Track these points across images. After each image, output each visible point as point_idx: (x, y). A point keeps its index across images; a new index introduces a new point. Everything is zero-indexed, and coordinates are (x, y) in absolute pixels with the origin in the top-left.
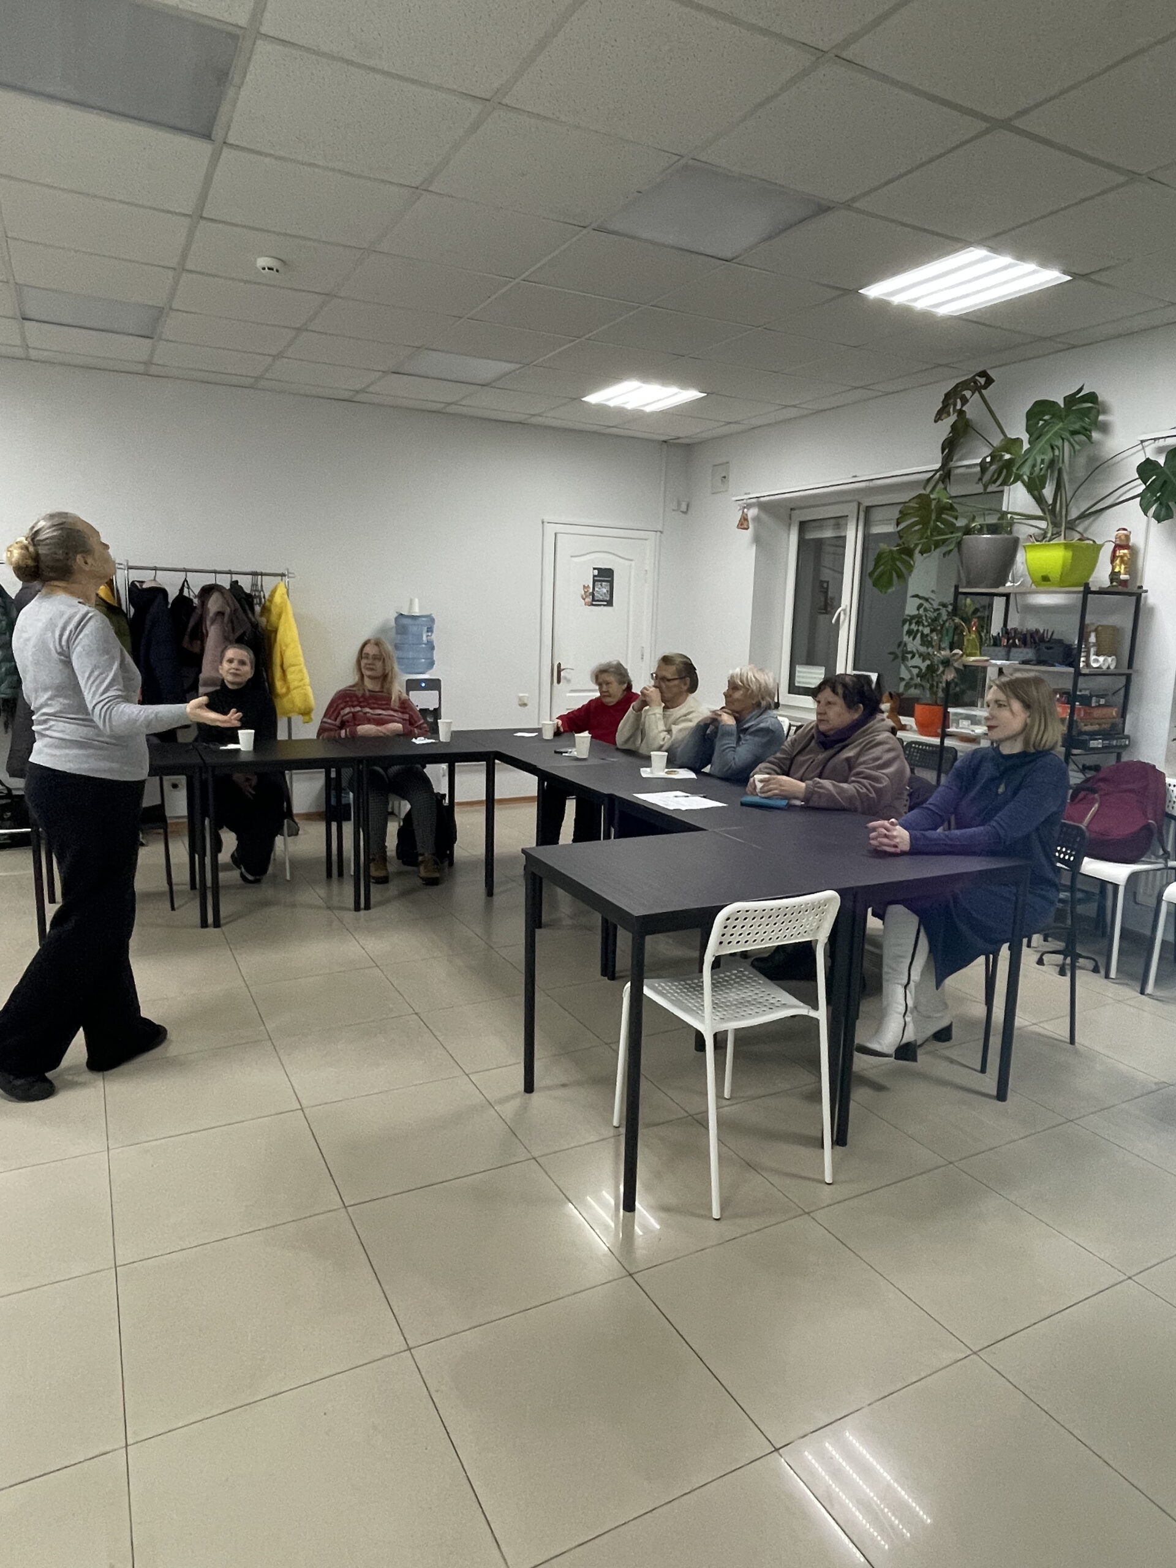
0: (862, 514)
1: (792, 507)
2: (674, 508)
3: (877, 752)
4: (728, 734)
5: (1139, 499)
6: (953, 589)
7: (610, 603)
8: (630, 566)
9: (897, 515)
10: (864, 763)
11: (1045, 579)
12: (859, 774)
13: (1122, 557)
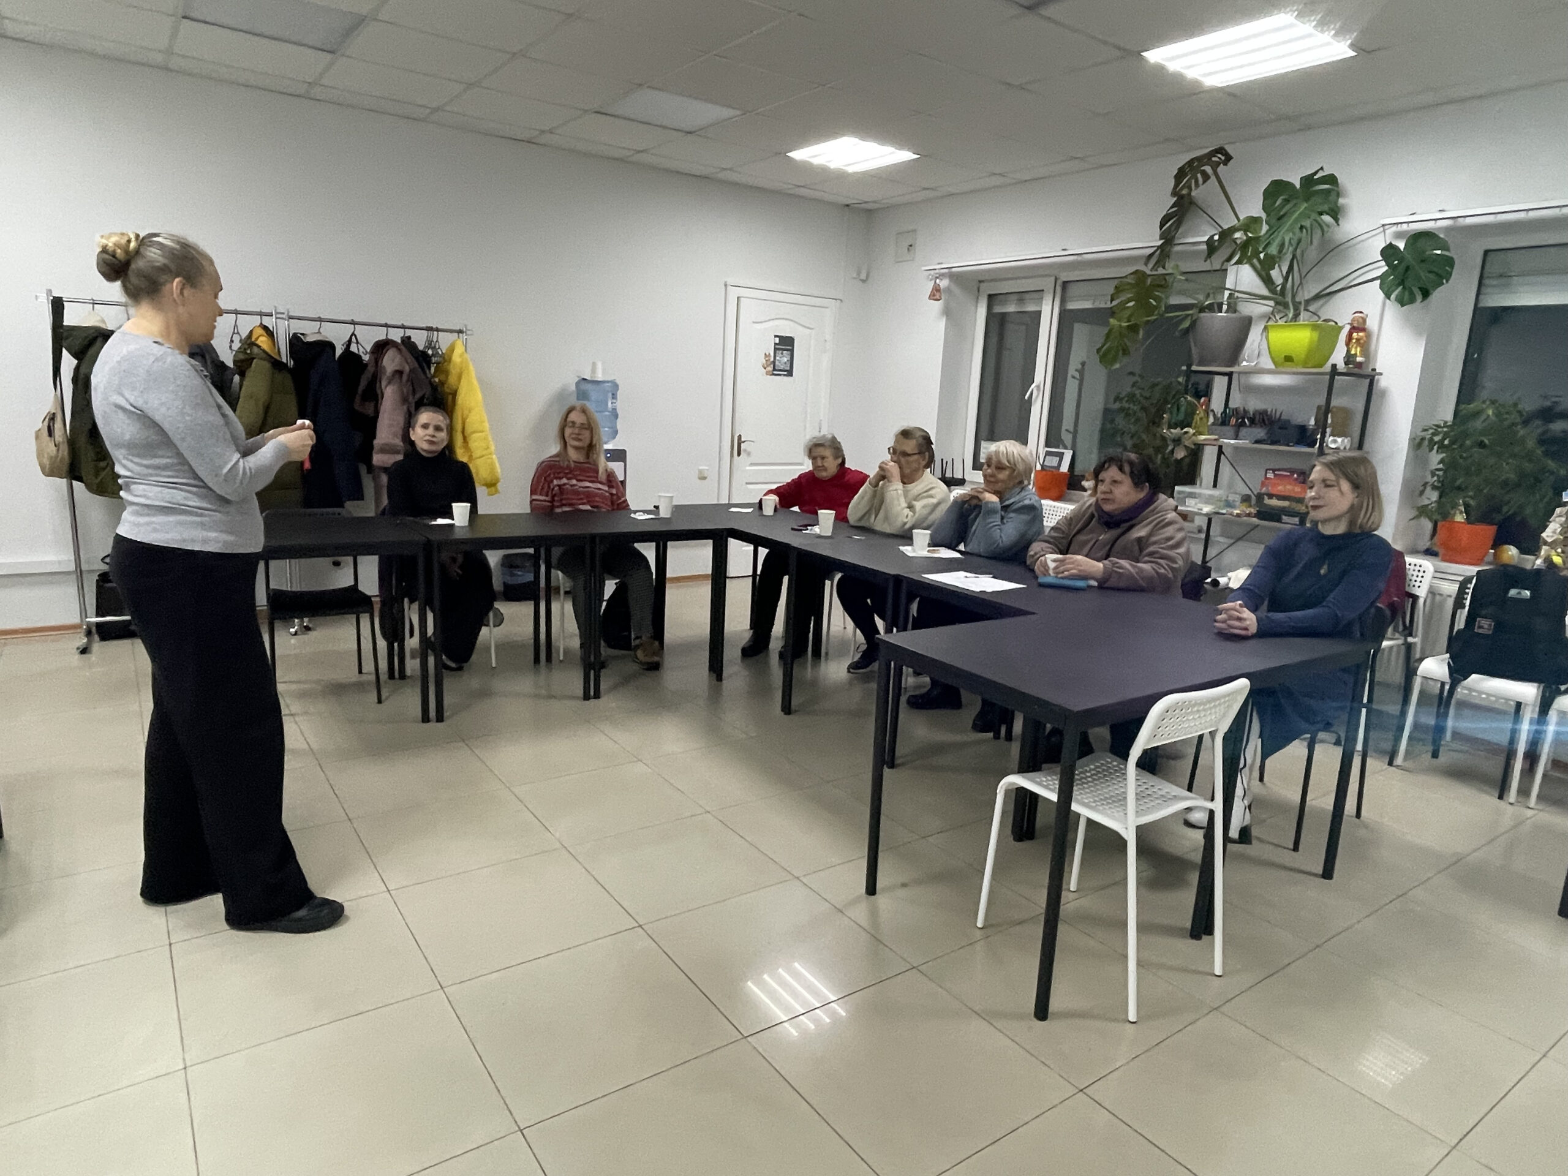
0: (1059, 289)
1: (981, 278)
2: (855, 277)
3: (1169, 531)
4: (992, 512)
5: (1379, 281)
6: (1183, 369)
7: (790, 373)
8: (810, 334)
9: (1112, 290)
10: (1155, 543)
11: (1288, 359)
12: (1151, 554)
13: (1358, 340)
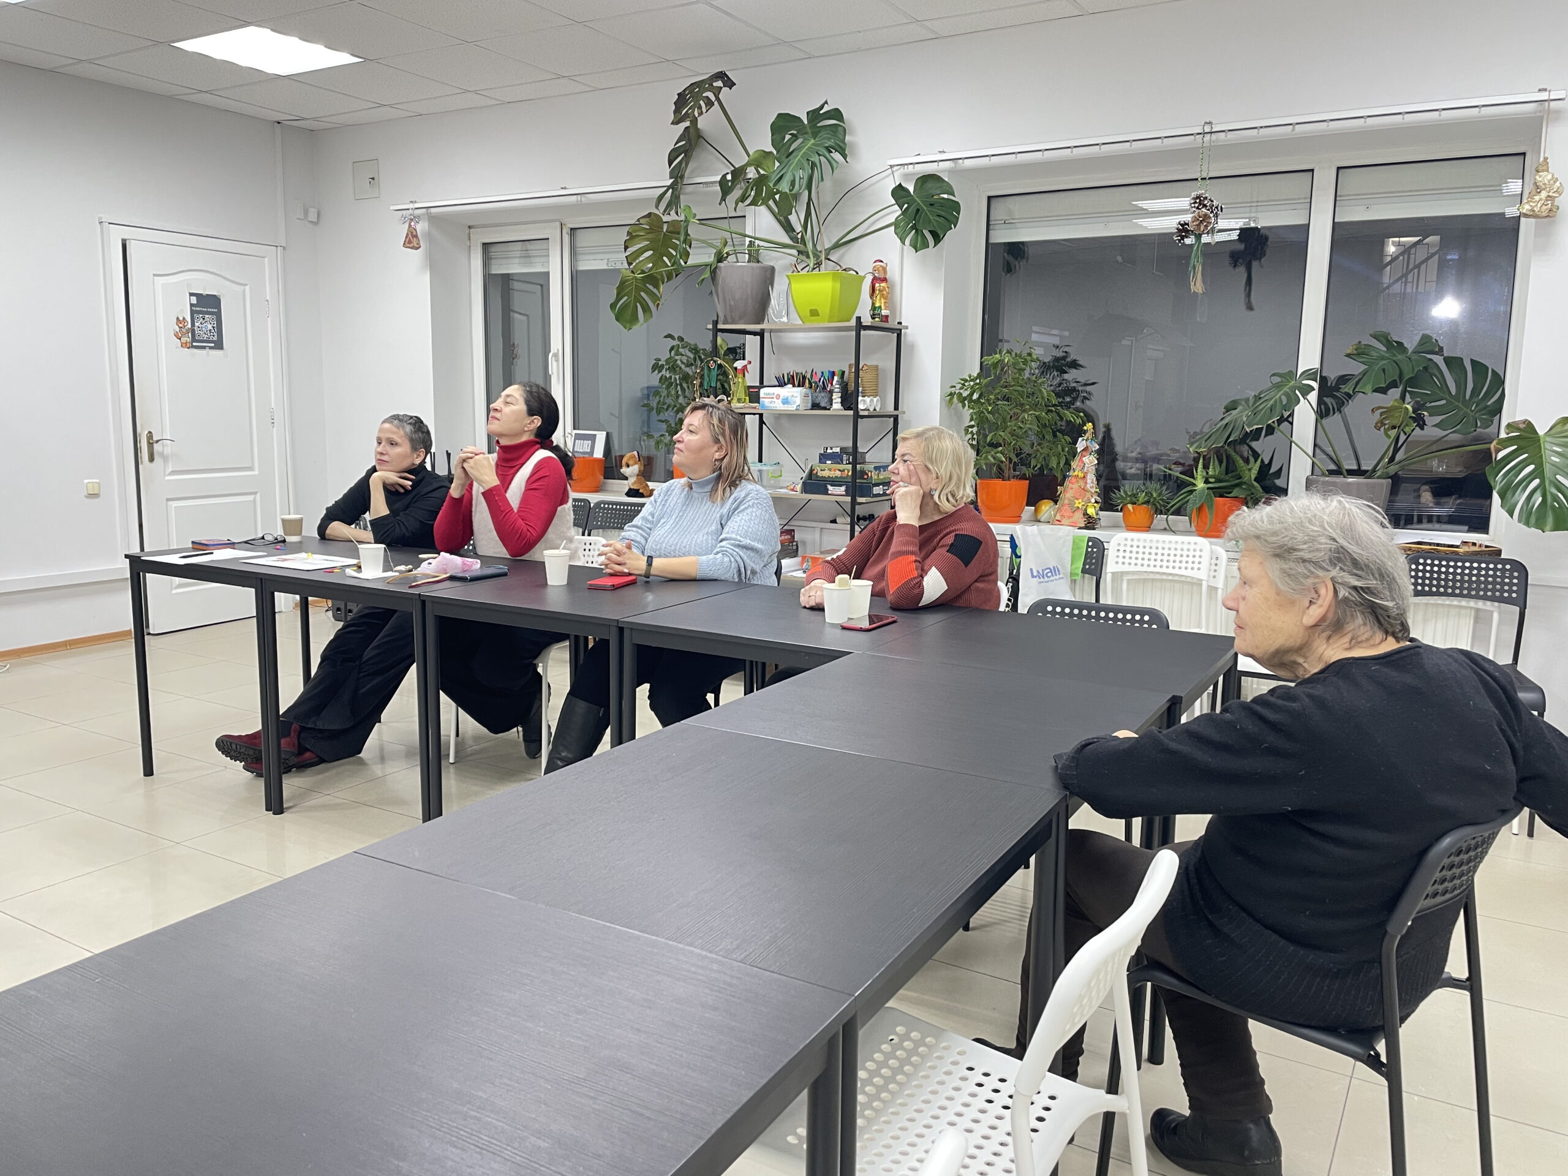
0: (566, 238)
1: (471, 224)
2: (300, 217)
5: (894, 227)
6: (710, 326)
7: (219, 345)
8: (244, 291)
9: (623, 239)
11: (814, 313)
13: (881, 291)
